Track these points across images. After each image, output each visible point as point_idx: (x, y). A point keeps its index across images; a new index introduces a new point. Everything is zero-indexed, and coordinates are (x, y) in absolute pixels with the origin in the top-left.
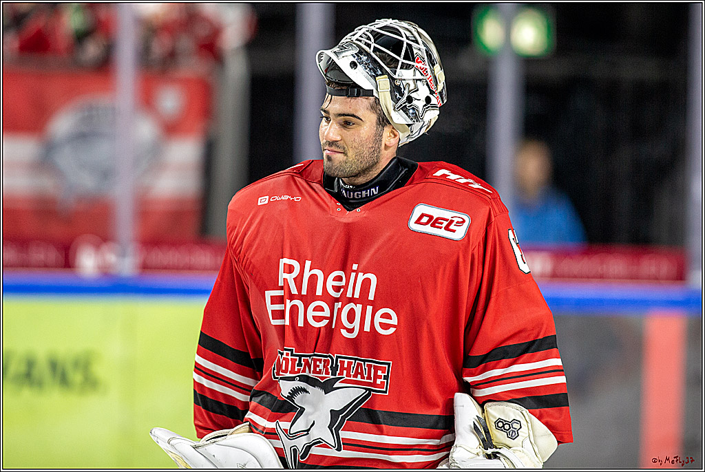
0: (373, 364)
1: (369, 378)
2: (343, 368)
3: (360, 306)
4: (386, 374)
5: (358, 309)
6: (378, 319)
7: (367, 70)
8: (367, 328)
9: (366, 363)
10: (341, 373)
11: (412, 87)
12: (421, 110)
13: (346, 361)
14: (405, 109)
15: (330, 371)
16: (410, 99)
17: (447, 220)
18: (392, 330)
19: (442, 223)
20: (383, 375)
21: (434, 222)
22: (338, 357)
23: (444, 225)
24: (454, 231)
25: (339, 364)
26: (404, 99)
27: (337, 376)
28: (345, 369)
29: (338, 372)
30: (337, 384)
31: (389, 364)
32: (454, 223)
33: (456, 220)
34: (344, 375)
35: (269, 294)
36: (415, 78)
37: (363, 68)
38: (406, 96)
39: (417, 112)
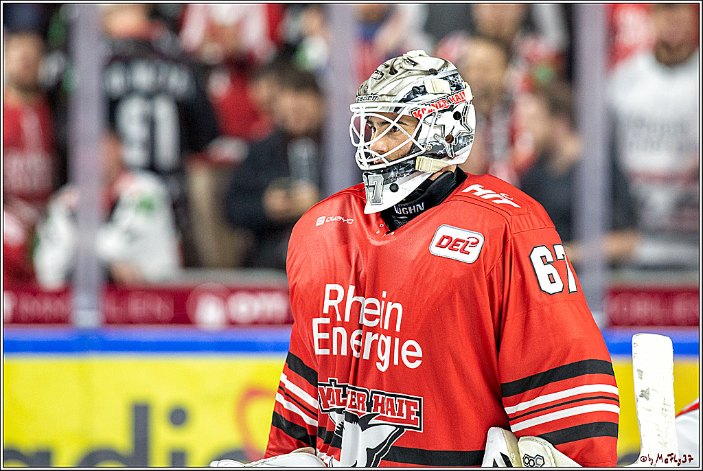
0: (405, 399)
1: (400, 414)
2: (377, 404)
3: (389, 338)
4: (418, 410)
5: (388, 340)
6: (405, 353)
7: (405, 176)
8: (396, 362)
9: (397, 398)
10: (376, 409)
11: (439, 131)
13: (381, 396)
14: (457, 148)
15: (366, 407)
16: (450, 139)
17: (463, 241)
18: (418, 363)
19: (459, 245)
20: (415, 410)
21: (453, 244)
22: (373, 392)
23: (459, 248)
24: (468, 253)
25: (373, 399)
26: (447, 144)
27: (372, 412)
28: (380, 405)
29: (373, 408)
30: (373, 421)
31: (420, 400)
32: (469, 244)
33: (471, 240)
34: (379, 412)
35: (316, 322)
36: (433, 125)
37: (401, 178)
38: (444, 142)
39: (465, 135)
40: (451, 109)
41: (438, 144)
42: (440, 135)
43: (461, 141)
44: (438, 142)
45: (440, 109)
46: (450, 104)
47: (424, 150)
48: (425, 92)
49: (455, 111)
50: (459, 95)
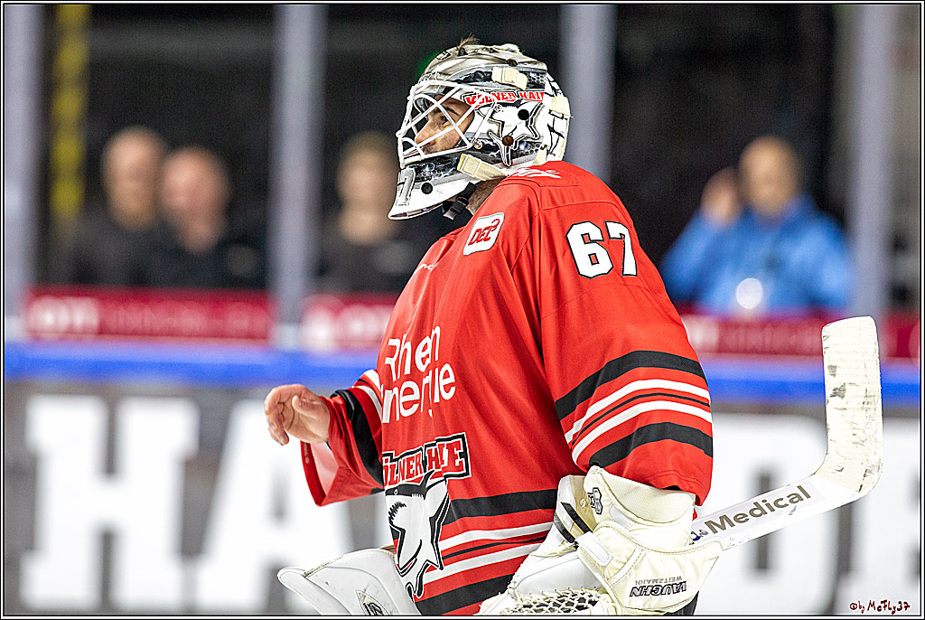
0: (446, 443)
4: (462, 451)
6: (442, 383)
7: (443, 175)
8: (437, 399)
10: (431, 467)
11: (495, 128)
12: (529, 133)
13: (433, 448)
14: (515, 154)
16: (508, 141)
17: (488, 228)
18: (453, 390)
20: (459, 452)
26: (503, 147)
28: (433, 459)
30: (430, 482)
31: (462, 436)
36: (487, 118)
37: (437, 178)
38: (501, 143)
39: (528, 140)
40: (517, 104)
41: (491, 143)
42: (496, 132)
43: (522, 147)
44: (491, 140)
45: (501, 101)
46: (517, 99)
47: (469, 145)
48: (490, 79)
49: (521, 108)
50: (535, 93)
